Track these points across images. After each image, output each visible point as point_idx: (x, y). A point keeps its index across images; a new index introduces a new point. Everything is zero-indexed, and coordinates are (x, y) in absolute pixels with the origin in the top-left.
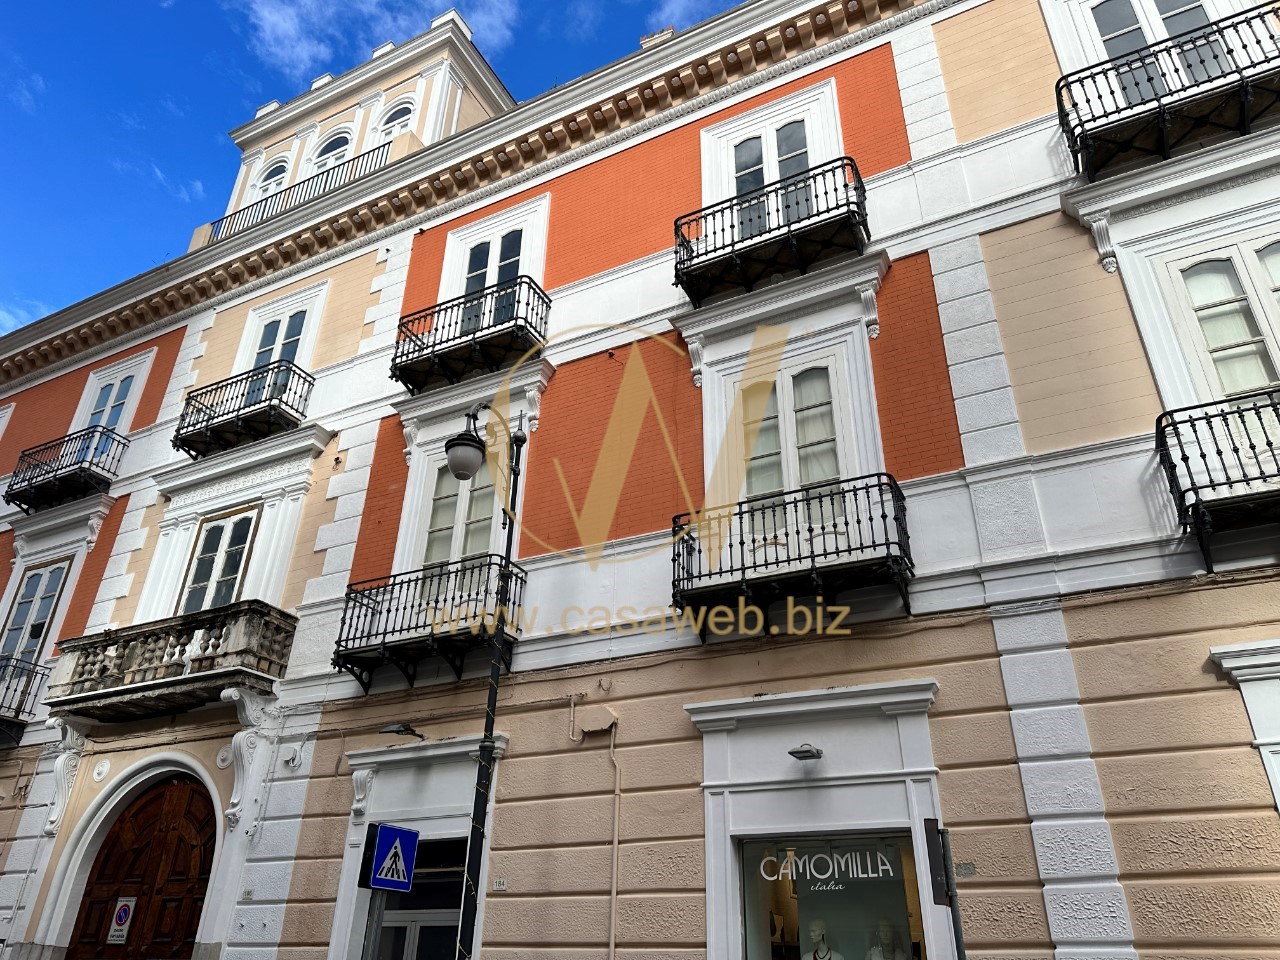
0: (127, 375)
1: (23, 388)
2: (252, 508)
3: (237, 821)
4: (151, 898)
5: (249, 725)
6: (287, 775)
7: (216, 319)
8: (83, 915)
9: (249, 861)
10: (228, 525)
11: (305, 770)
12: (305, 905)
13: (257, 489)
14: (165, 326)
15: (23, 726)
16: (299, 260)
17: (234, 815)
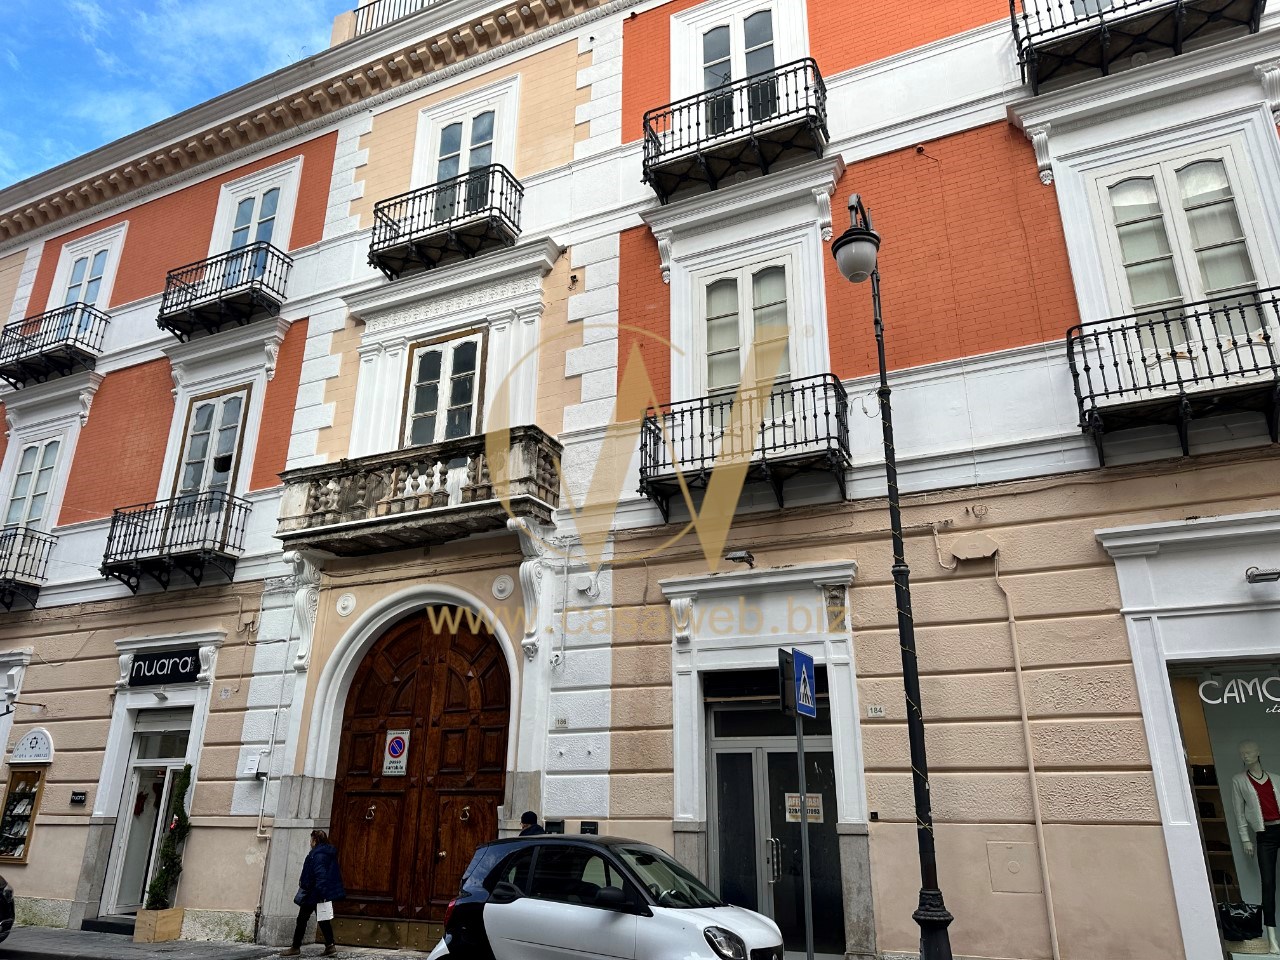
0: (271, 187)
1: (134, 205)
2: (474, 332)
3: (537, 650)
4: (427, 730)
5: (533, 555)
6: (584, 605)
7: (375, 124)
8: (347, 748)
9: (554, 690)
10: (448, 351)
11: (607, 598)
12: (634, 732)
13: (481, 311)
14: (309, 131)
15: (233, 561)
16: (476, 52)
17: (533, 645)
